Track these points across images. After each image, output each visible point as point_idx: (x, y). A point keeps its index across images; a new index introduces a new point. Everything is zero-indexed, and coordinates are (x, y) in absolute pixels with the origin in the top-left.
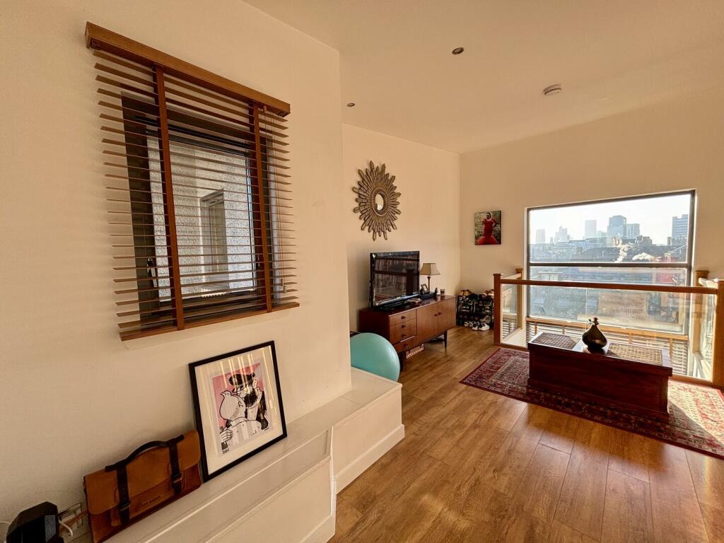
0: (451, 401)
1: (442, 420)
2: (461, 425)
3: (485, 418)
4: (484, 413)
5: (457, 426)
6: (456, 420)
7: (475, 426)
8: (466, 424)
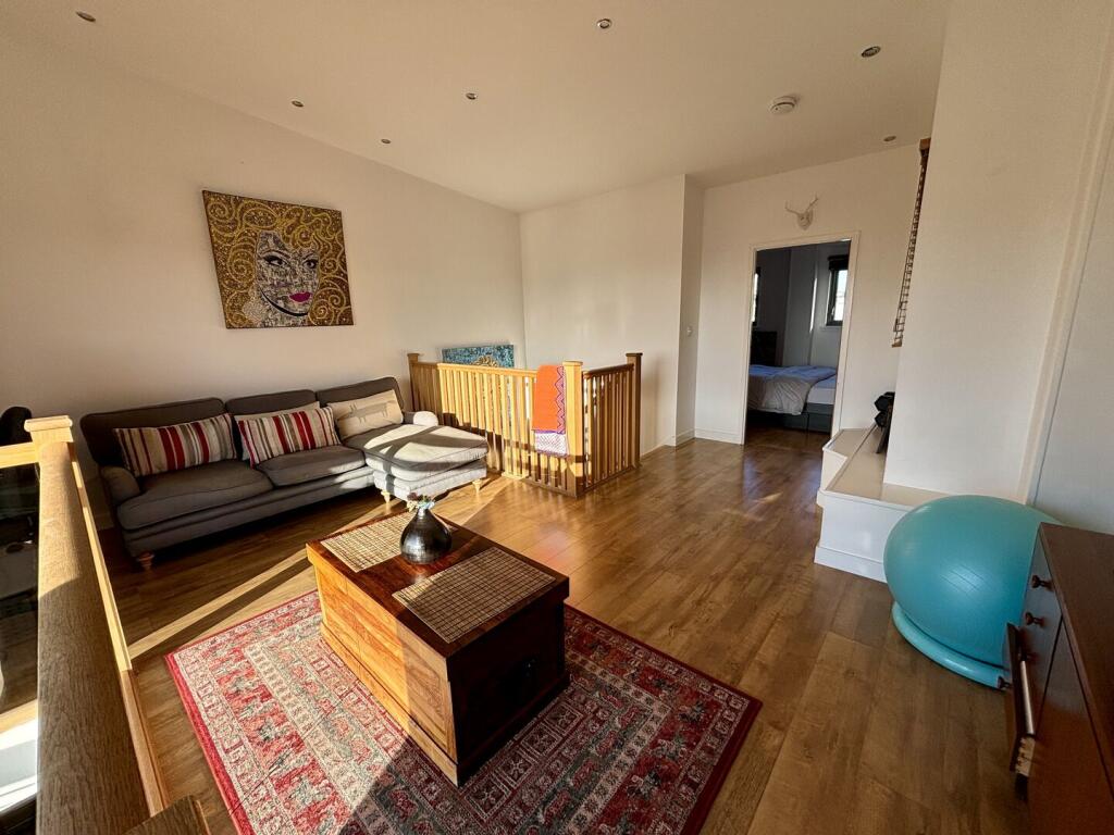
0: (768, 632)
1: (770, 589)
2: (739, 580)
3: (699, 592)
4: (699, 602)
5: (744, 578)
6: (747, 589)
7: (717, 580)
8: (731, 583)
